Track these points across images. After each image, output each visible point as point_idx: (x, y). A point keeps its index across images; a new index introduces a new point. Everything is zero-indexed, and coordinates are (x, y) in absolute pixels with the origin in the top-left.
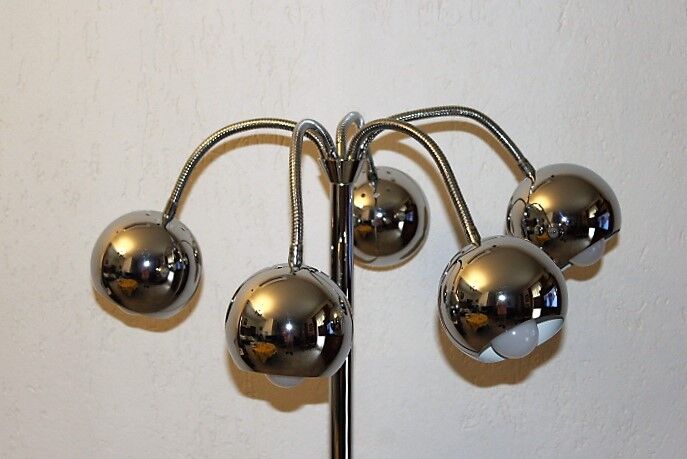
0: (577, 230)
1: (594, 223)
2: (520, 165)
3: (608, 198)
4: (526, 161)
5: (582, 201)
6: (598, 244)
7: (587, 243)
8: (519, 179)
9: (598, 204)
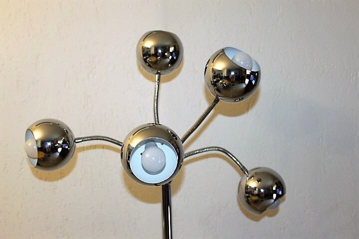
0: (268, 195)
1: (275, 192)
2: (241, 169)
3: (280, 180)
4: (244, 167)
5: (269, 183)
6: (278, 200)
7: (273, 201)
8: (241, 176)
9: (276, 184)
